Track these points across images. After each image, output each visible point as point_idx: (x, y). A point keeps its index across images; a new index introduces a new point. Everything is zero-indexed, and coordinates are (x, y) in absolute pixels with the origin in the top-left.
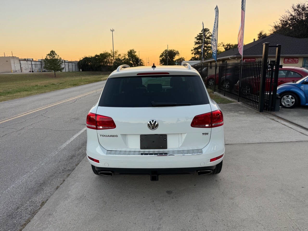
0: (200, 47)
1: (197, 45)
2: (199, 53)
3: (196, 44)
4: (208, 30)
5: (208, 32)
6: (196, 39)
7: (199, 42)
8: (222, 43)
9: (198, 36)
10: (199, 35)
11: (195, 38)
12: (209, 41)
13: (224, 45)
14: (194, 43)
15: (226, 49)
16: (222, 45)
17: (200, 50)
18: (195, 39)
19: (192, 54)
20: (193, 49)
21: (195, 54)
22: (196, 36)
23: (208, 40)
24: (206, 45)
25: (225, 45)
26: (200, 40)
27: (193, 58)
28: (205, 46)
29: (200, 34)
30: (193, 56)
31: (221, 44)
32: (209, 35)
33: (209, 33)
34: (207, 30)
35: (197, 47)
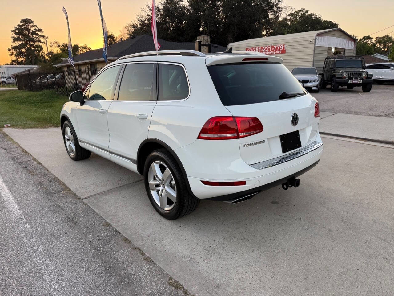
0: (22, 46)
1: (16, 42)
2: (23, 54)
3: (14, 41)
4: (32, 22)
5: (32, 24)
6: (14, 33)
7: (19, 37)
8: (56, 42)
9: (17, 29)
10: (17, 27)
11: (12, 31)
12: (36, 38)
13: (59, 46)
14: (12, 40)
15: (62, 50)
16: (56, 45)
17: (23, 50)
18: (12, 33)
19: (11, 55)
20: (11, 48)
21: (16, 56)
22: (13, 29)
23: (34, 36)
24: (32, 43)
25: (61, 45)
26: (20, 35)
27: (13, 61)
28: (31, 45)
29: (19, 26)
30: (14, 58)
31: (54, 43)
32: (34, 29)
33: (33, 26)
34: (30, 21)
35: (19, 45)
